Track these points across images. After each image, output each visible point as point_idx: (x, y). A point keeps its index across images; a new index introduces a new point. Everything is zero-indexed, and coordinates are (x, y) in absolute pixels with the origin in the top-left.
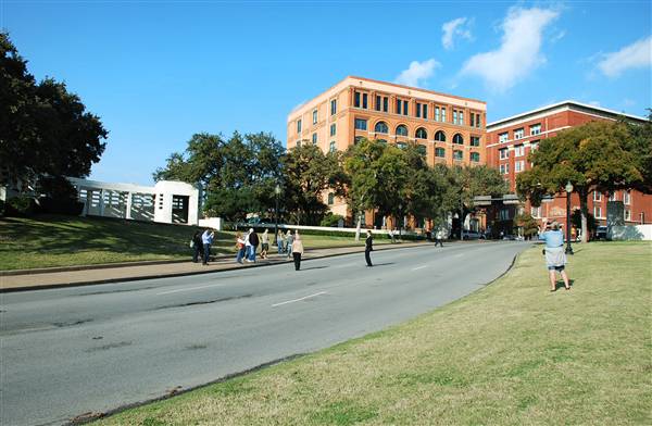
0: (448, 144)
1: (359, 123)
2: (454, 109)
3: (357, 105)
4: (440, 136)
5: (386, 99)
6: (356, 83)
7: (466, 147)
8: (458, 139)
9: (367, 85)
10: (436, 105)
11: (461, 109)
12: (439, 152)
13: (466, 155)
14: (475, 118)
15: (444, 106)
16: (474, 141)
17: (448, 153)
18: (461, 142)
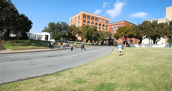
0: (102, 26)
1: (84, 21)
2: (103, 19)
3: (84, 17)
4: (100, 25)
5: (90, 17)
6: (84, 13)
7: (105, 27)
8: (103, 26)
9: (86, 13)
10: (100, 18)
11: (105, 20)
12: (100, 28)
13: (105, 29)
14: (107, 22)
15: (101, 19)
16: (107, 26)
17: (101, 28)
18: (104, 26)
